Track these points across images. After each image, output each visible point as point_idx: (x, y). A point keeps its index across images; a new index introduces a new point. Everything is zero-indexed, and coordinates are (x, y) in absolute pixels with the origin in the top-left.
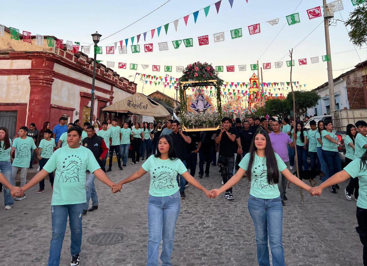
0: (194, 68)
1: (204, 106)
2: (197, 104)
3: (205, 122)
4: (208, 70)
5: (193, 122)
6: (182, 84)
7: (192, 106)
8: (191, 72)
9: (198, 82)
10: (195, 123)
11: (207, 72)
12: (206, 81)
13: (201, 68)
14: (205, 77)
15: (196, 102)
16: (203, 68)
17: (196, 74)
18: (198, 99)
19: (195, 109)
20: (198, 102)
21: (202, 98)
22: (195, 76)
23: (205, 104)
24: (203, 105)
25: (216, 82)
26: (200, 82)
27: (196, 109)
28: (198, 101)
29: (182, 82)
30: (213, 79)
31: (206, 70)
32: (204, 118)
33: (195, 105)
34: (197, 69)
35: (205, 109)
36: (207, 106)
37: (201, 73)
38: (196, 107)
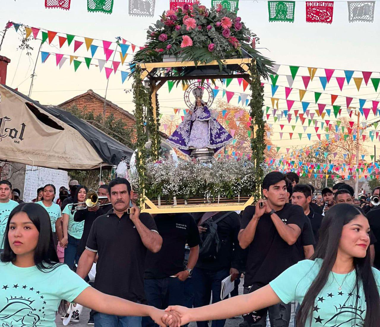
0: (181, 23)
1: (211, 139)
2: (189, 132)
3: (211, 186)
4: (225, 27)
5: (174, 186)
6: (144, 69)
7: (176, 138)
8: (174, 35)
9: (192, 64)
10: (181, 189)
11: (220, 33)
12: (215, 63)
13: (204, 21)
14: (214, 49)
15: (188, 127)
16: (209, 22)
17: (187, 42)
18: (194, 116)
19: (183, 147)
20: (192, 125)
21: (205, 115)
22: (182, 45)
23: (214, 132)
24: (206, 137)
25: (247, 64)
26: (199, 64)
27: (186, 148)
28: (192, 122)
29: (142, 65)
30: (239, 56)
31: (219, 29)
32: (207, 176)
33: (185, 136)
34: (190, 23)
35: (214, 147)
36: (218, 140)
37: (203, 38)
38: (186, 141)
